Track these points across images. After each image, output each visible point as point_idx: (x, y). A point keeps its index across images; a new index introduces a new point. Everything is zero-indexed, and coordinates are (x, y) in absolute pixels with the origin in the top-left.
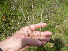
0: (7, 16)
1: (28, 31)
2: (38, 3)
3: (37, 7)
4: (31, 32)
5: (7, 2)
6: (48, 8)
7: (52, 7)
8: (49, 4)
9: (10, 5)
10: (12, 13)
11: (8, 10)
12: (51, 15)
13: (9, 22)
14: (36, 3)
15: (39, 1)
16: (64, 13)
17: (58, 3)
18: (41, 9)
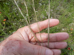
0: (8, 19)
1: (28, 33)
2: (42, 4)
3: (41, 8)
4: (33, 35)
5: (8, 3)
6: (53, 10)
7: (58, 8)
8: (54, 5)
9: (12, 7)
10: (14, 15)
11: (9, 12)
12: (56, 17)
13: (10, 25)
14: (40, 4)
15: (43, 2)
16: (71, 15)
17: (64, 4)
18: (45, 10)
